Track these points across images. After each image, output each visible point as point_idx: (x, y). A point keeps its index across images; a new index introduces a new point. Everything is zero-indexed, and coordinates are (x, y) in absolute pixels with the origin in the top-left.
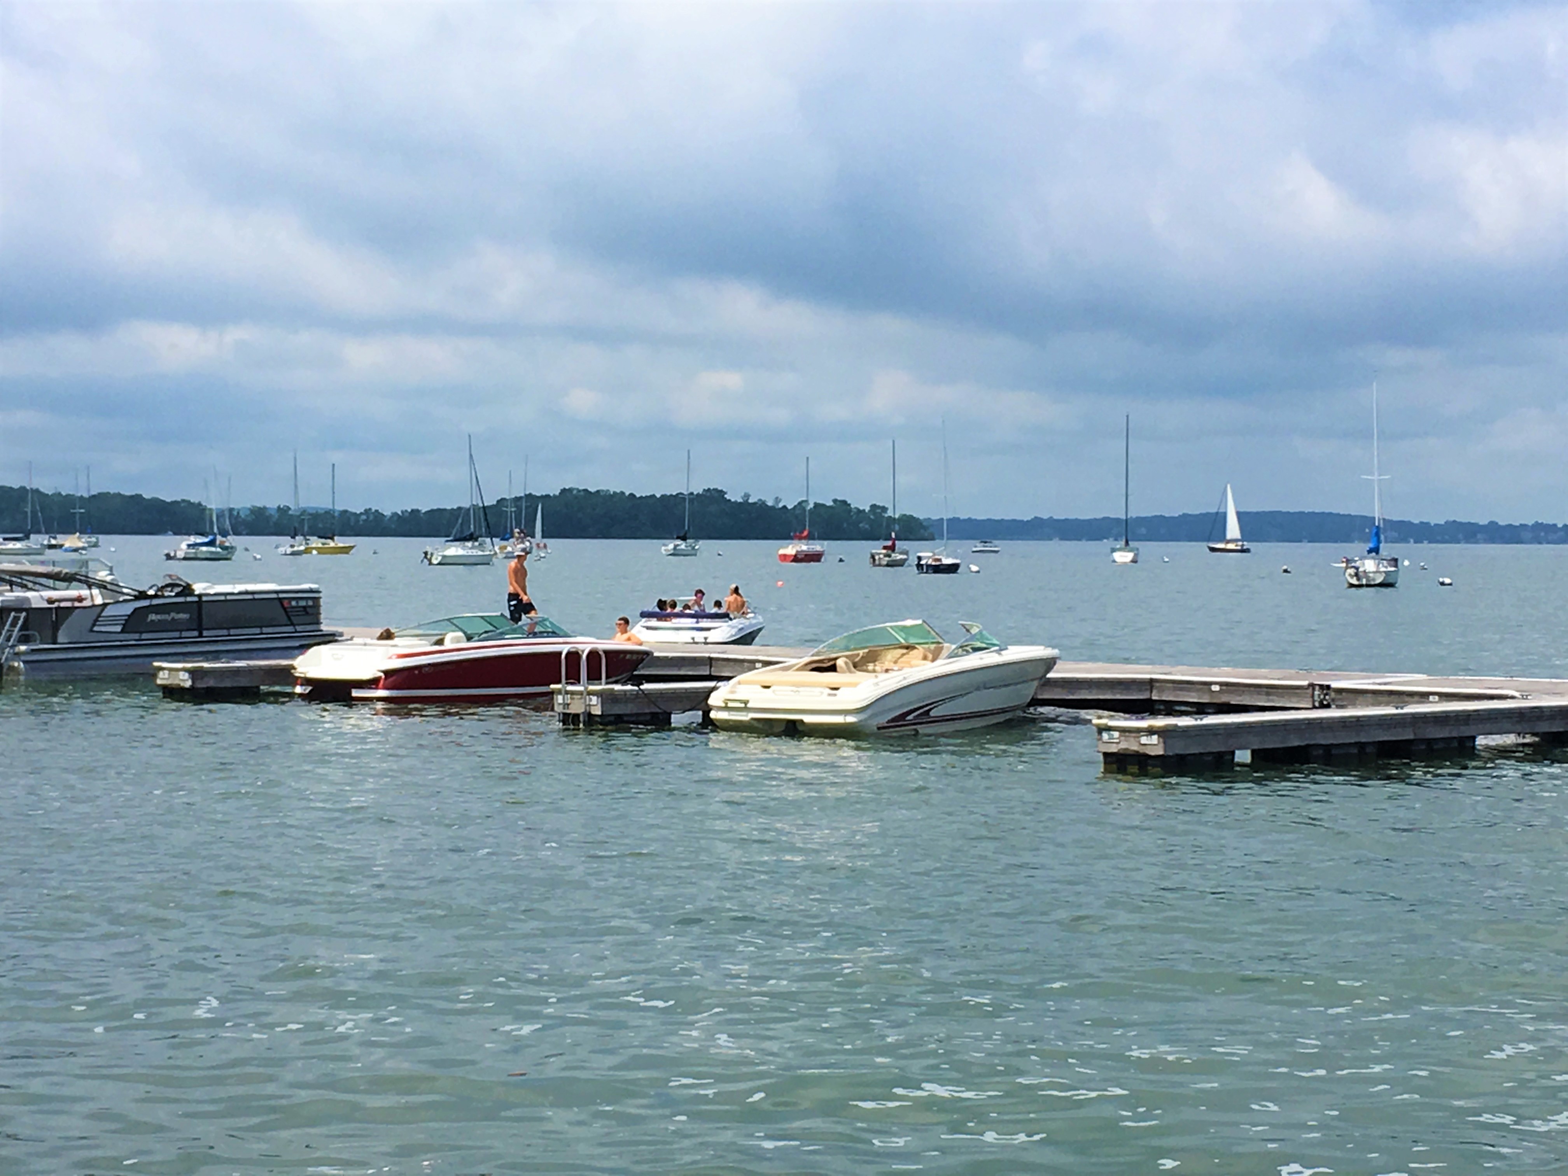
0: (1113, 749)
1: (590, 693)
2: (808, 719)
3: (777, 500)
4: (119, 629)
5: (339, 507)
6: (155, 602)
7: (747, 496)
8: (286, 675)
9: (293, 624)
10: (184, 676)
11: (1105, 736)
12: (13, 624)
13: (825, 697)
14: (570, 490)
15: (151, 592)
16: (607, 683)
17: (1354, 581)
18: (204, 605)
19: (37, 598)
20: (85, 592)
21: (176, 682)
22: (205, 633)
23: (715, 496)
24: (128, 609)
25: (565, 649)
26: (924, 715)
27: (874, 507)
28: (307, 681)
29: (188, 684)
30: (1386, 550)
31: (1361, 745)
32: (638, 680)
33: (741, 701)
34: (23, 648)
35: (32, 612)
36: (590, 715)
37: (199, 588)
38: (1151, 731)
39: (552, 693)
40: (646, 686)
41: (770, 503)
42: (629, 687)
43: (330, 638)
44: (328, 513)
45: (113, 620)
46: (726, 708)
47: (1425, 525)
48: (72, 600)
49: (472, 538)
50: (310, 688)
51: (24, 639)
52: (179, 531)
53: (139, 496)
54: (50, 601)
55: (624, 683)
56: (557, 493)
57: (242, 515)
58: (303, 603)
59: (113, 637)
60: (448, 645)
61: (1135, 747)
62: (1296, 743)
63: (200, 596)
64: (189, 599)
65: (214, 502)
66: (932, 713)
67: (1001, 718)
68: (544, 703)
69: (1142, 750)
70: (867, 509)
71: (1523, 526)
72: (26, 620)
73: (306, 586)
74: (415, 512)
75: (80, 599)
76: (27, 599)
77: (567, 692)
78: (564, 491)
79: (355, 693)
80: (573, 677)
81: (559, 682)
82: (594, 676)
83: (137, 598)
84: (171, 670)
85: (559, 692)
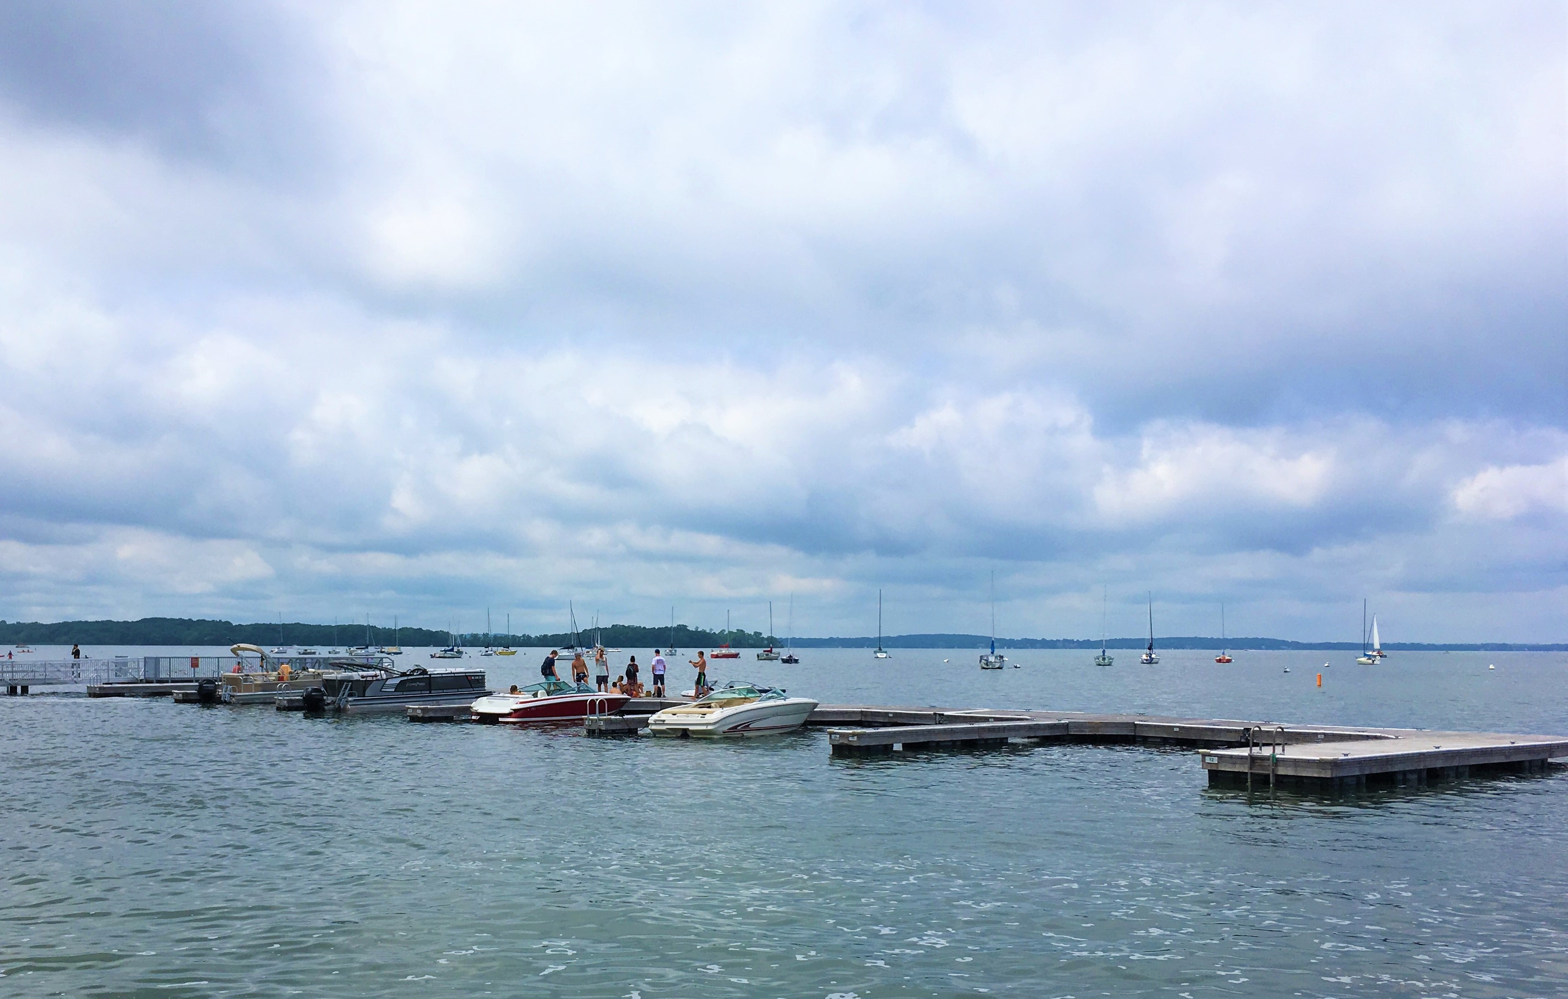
0: (836, 743)
1: (600, 720)
2: (691, 728)
3: (711, 630)
4: (393, 690)
5: (511, 634)
6: (410, 678)
7: (697, 628)
8: (468, 710)
9: (472, 687)
10: (419, 711)
11: (833, 736)
12: (346, 688)
13: (699, 718)
14: (617, 625)
15: (408, 673)
16: (608, 715)
17: (985, 666)
18: (432, 679)
19: (356, 675)
20: (378, 672)
21: (415, 714)
22: (432, 692)
23: (682, 628)
24: (397, 681)
25: (590, 698)
26: (747, 727)
27: (755, 633)
28: (478, 714)
29: (421, 715)
30: (997, 652)
31: (954, 742)
32: (622, 713)
33: (661, 721)
34: (350, 699)
35: (353, 682)
36: (600, 730)
37: (430, 670)
38: (853, 735)
39: (582, 719)
40: (626, 717)
41: (708, 631)
42: (618, 717)
43: (489, 694)
44: (506, 636)
45: (391, 686)
46: (655, 724)
47: (1012, 641)
48: (373, 677)
49: (572, 647)
50: (478, 717)
51: (350, 695)
52: (436, 645)
53: (421, 629)
54: (363, 677)
55: (616, 715)
56: (610, 627)
57: (467, 637)
58: (477, 678)
59: (391, 694)
60: (539, 697)
61: (846, 742)
62: (922, 741)
63: (430, 675)
64: (425, 676)
65: (453, 632)
66: (750, 726)
67: (790, 730)
68: (579, 723)
69: (850, 743)
70: (753, 634)
71: (1058, 641)
72: (351, 685)
73: (478, 670)
74: (545, 636)
75: (376, 676)
76: (352, 676)
77: (590, 719)
78: (613, 626)
79: (500, 719)
80: (593, 712)
81: (586, 715)
82: (602, 711)
83: (401, 676)
84: (413, 708)
85: (586, 719)
